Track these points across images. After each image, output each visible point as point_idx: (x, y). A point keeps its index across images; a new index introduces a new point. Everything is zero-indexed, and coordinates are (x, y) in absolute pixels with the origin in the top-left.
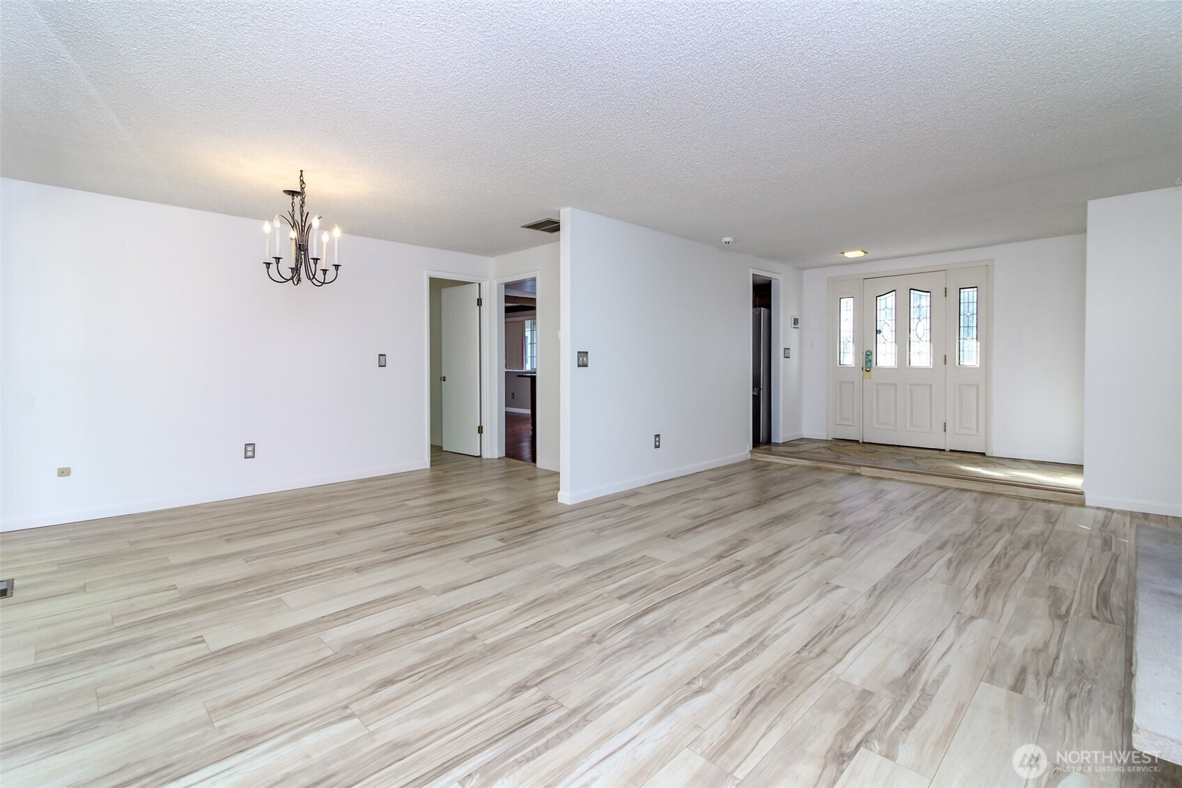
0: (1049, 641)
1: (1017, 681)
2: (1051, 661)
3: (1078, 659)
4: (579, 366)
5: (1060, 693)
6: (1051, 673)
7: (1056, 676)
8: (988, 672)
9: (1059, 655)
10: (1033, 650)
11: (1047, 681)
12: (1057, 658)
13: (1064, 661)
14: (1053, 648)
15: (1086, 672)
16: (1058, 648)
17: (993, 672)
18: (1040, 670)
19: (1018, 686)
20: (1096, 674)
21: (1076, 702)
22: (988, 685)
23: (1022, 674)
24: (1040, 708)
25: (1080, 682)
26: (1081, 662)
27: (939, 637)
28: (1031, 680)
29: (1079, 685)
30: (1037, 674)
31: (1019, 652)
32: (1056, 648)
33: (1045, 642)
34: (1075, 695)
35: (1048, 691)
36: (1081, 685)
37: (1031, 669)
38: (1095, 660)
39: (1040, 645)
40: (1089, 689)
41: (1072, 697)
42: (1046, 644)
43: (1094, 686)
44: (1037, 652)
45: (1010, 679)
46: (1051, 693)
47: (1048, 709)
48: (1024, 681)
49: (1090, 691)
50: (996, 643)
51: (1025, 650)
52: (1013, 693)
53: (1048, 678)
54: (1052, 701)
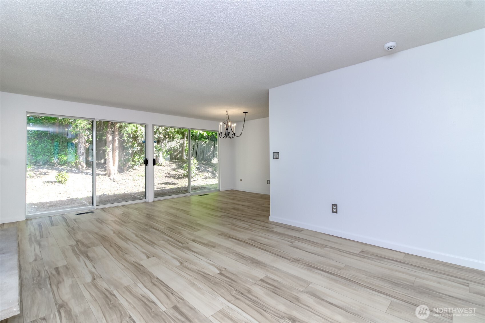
0: (58, 290)
1: (58, 270)
2: (52, 283)
3: (42, 290)
4: (274, 159)
5: (43, 275)
6: (49, 278)
7: (47, 278)
8: (68, 267)
9: (50, 286)
10: (61, 282)
11: (49, 275)
12: (50, 285)
13: (47, 285)
14: (54, 287)
15: (37, 286)
16: (52, 289)
17: (67, 268)
18: (54, 277)
19: (57, 269)
20: (33, 287)
21: (37, 275)
22: (65, 264)
23: (58, 273)
24: (47, 268)
25: (38, 281)
26: (41, 289)
27: (94, 266)
28: (54, 272)
29: (38, 280)
30: (54, 275)
31: (65, 279)
32: (53, 289)
33: (59, 288)
34: (38, 276)
35: (47, 273)
36: (37, 281)
37: (57, 276)
38: (35, 292)
39: (60, 285)
40: (34, 281)
41: (39, 275)
42: (58, 288)
43: (33, 283)
44: (59, 282)
45: (61, 270)
46: (46, 273)
47: (44, 269)
48: (56, 271)
49: (34, 280)
50: (75, 277)
51: (63, 280)
52: (57, 267)
53: (49, 276)
54: (44, 271)
